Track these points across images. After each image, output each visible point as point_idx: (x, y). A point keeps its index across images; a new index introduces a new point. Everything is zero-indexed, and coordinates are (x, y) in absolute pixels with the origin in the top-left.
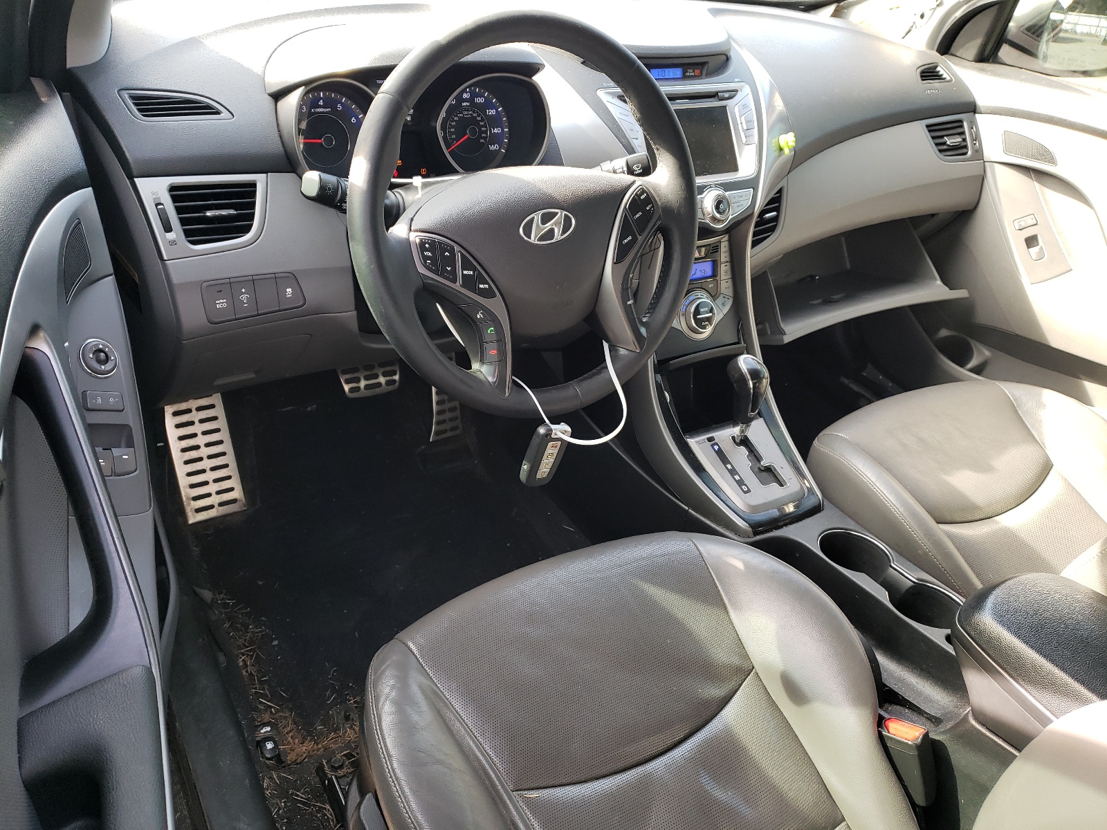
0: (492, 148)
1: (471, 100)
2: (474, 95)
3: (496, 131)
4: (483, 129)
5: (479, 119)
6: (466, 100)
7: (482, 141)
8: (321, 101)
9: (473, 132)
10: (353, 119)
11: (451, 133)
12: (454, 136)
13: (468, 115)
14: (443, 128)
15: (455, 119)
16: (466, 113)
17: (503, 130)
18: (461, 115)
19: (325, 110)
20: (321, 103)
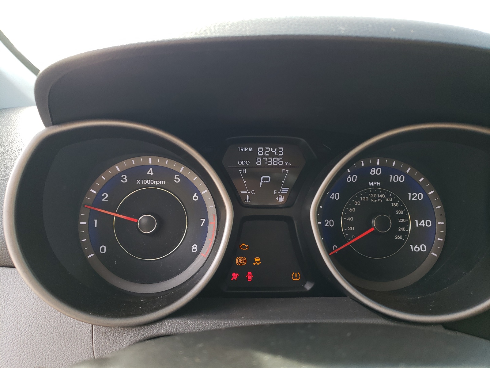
0: (415, 248)
1: (383, 178)
2: (387, 171)
3: (423, 224)
4: (403, 220)
5: (395, 205)
6: (375, 178)
7: (399, 237)
8: (151, 169)
9: (383, 223)
10: (195, 196)
11: (347, 224)
12: (351, 228)
13: (377, 198)
14: (321, 215)
15: (356, 203)
16: (374, 195)
17: (434, 223)
18: (366, 199)
19: (157, 182)
20: (151, 172)
